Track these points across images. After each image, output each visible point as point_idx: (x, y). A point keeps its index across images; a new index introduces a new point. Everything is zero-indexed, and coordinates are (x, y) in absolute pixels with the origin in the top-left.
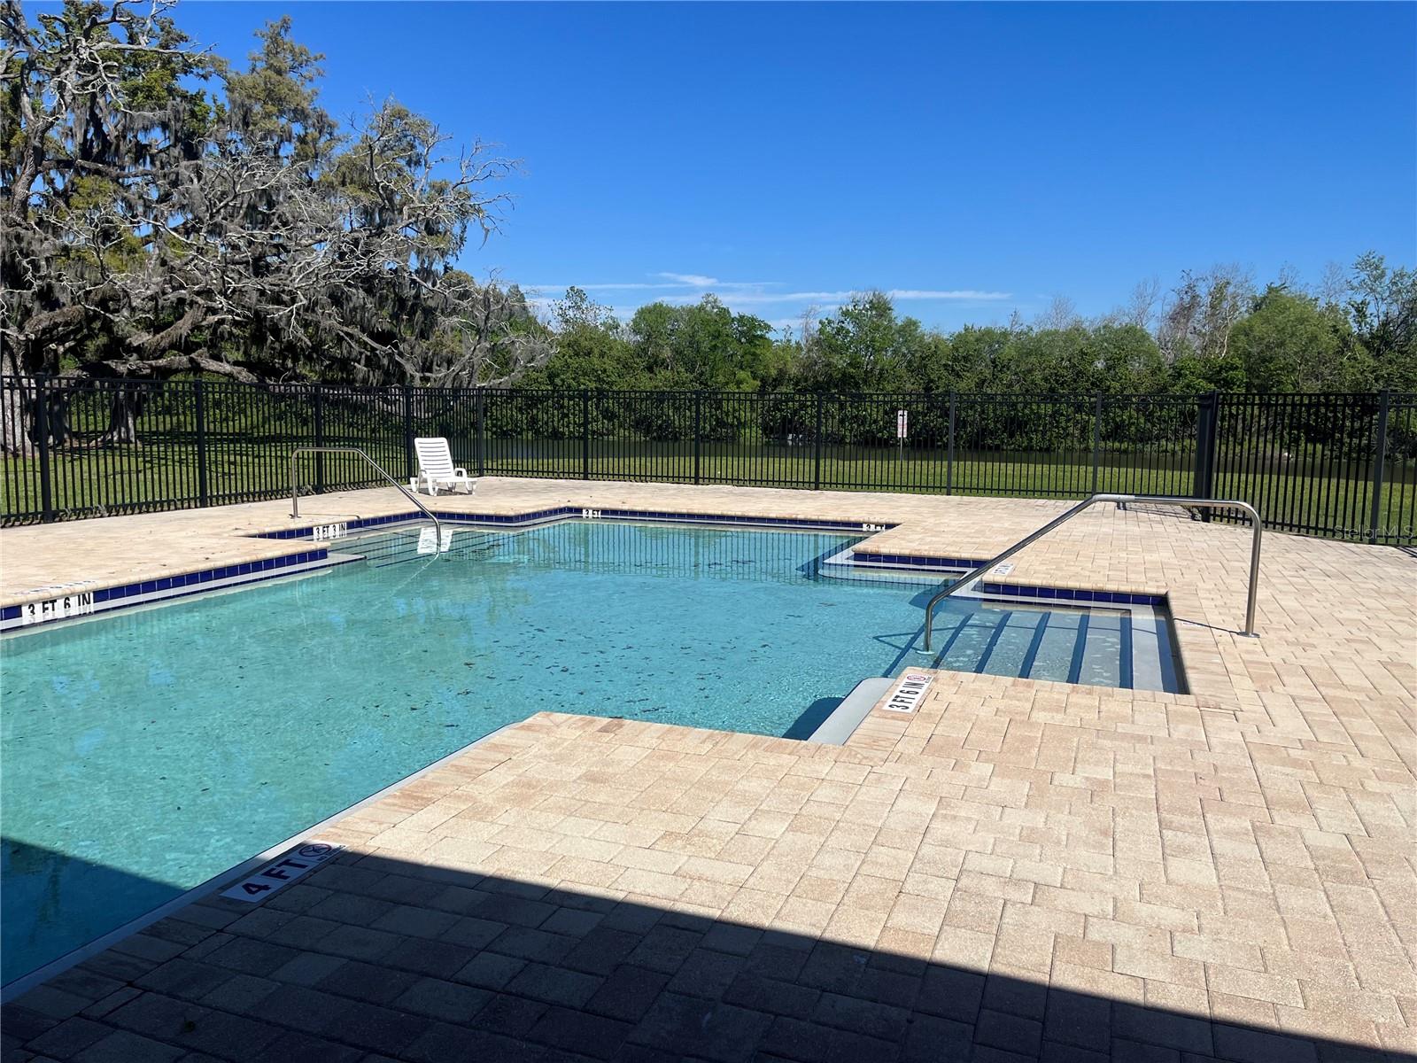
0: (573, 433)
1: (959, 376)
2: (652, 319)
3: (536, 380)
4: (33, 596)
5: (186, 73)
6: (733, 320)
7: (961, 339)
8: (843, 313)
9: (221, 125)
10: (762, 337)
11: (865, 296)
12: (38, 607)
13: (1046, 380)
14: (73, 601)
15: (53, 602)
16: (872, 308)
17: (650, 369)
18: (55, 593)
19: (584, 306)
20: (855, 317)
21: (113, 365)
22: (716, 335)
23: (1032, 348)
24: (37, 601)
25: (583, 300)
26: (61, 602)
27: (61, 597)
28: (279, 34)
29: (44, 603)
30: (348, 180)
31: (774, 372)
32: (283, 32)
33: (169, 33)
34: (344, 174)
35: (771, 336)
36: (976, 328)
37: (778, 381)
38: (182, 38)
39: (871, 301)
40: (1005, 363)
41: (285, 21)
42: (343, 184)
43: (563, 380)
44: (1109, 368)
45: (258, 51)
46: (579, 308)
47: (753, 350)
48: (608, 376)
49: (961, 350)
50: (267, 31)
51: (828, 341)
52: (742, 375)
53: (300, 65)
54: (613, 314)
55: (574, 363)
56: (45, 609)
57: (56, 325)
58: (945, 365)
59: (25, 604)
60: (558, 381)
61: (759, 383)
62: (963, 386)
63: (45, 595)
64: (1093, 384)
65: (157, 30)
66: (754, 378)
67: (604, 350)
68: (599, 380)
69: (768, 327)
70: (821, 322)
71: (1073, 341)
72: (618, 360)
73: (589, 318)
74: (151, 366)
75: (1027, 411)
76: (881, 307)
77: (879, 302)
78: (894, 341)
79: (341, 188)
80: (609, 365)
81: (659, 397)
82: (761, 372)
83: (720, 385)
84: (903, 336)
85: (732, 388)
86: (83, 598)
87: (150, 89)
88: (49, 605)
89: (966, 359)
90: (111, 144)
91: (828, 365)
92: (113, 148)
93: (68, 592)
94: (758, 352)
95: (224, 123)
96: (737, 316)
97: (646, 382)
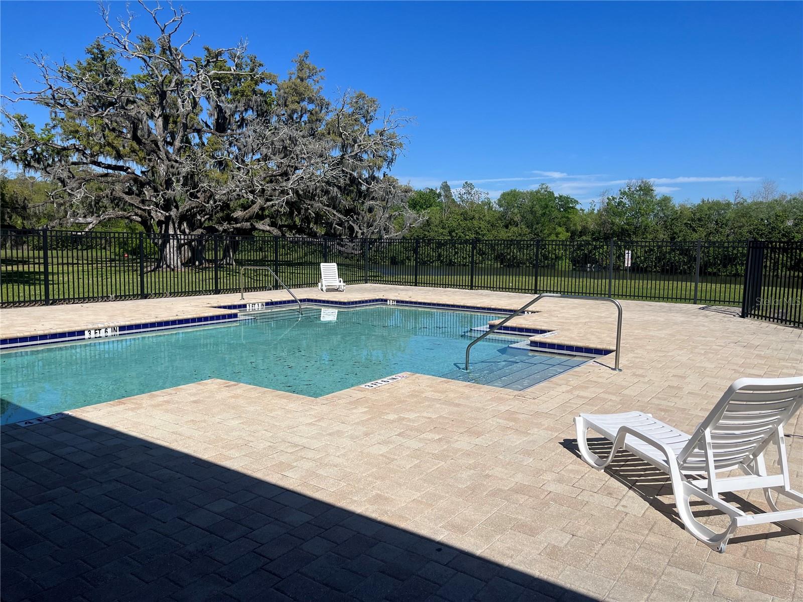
0: (460, 262)
1: (694, 230)
2: (509, 198)
3: (442, 234)
4: (90, 327)
5: (261, 82)
6: (555, 198)
7: (700, 208)
8: (621, 193)
9: (278, 107)
10: (572, 208)
11: (635, 182)
12: (93, 332)
13: (750, 233)
14: (109, 330)
15: (100, 330)
16: (641, 190)
17: (507, 227)
18: (100, 326)
19: (473, 193)
20: (629, 195)
21: (217, 227)
22: (546, 207)
23: (744, 211)
24: (92, 329)
25: (471, 189)
26: (103, 330)
27: (103, 328)
28: (303, 60)
29: (95, 330)
30: (331, 132)
31: (579, 228)
32: (305, 58)
33: (254, 63)
34: (329, 129)
35: (578, 207)
36: (710, 201)
37: (583, 233)
38: (261, 65)
39: (640, 186)
40: (725, 222)
41: (306, 53)
42: (329, 134)
43: (457, 234)
44: (796, 225)
45: (294, 69)
46: (470, 193)
47: (566, 215)
48: (482, 231)
49: (698, 214)
50: (298, 59)
51: (612, 209)
52: (559, 229)
53: (312, 75)
54: (489, 196)
55: (463, 224)
56: (96, 333)
57: (193, 208)
58: (685, 224)
59: (87, 330)
60: (454, 234)
61: (570, 234)
62: (695, 236)
63: (96, 326)
64: (783, 235)
65: (249, 62)
66: (567, 231)
67: (481, 216)
68: (477, 233)
69: (576, 202)
70: (608, 198)
71: (773, 208)
72: (489, 222)
73: (475, 199)
74: (233, 227)
75: (735, 252)
76: (646, 190)
77: (645, 185)
78: (654, 209)
79: (328, 136)
80: (483, 224)
81: (510, 243)
82: (573, 228)
83: (546, 236)
84: (660, 207)
85: (553, 237)
86: (114, 329)
87: (243, 92)
88: (98, 331)
89: (700, 220)
90: (227, 119)
91: (613, 224)
92: (228, 121)
93: (106, 326)
94: (570, 216)
95: (280, 105)
96: (558, 196)
97: (503, 234)
